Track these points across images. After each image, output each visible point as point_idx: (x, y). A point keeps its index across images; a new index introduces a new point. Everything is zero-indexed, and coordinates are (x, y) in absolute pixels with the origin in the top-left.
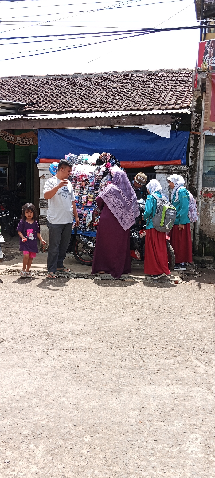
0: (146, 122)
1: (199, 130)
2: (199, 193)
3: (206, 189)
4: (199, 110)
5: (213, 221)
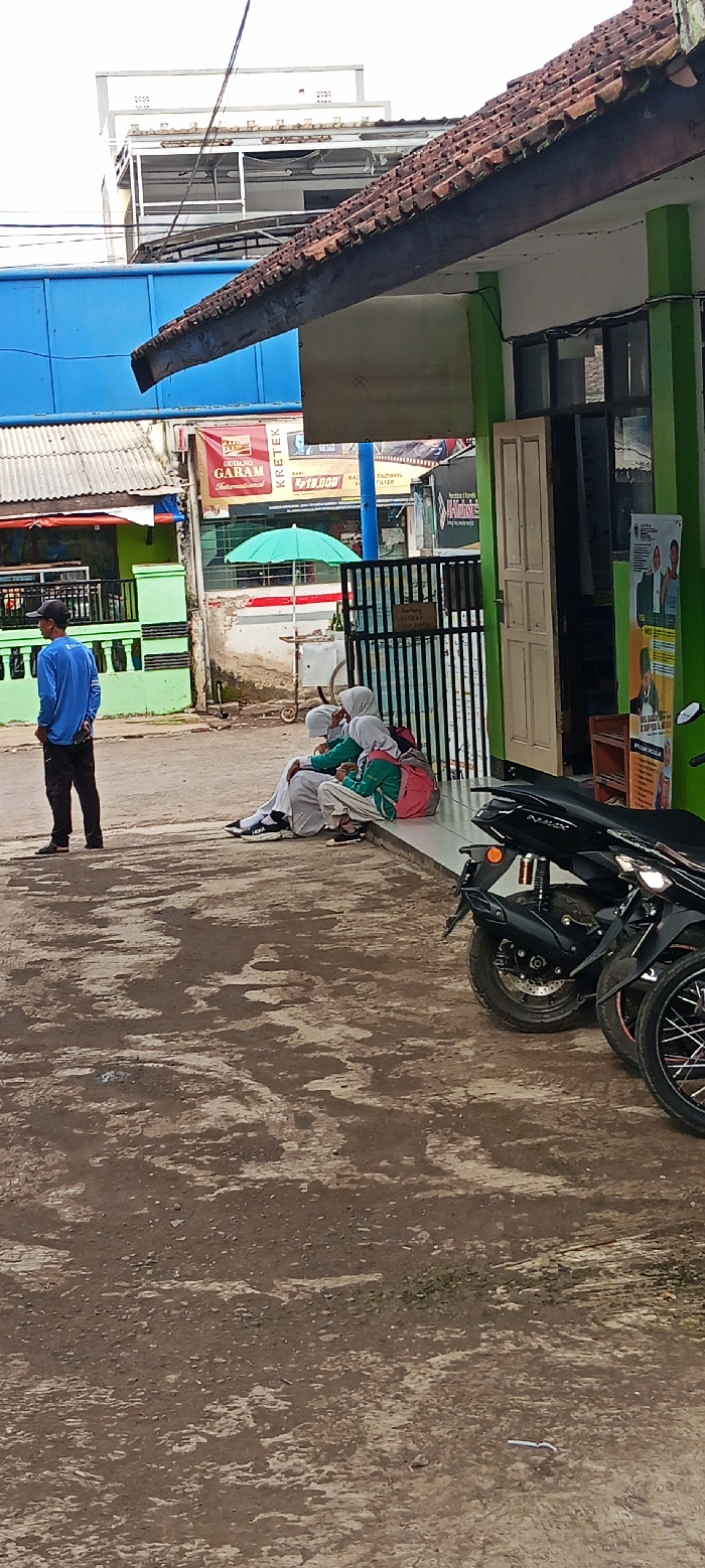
0: (113, 503)
1: (188, 504)
2: (201, 603)
3: (211, 596)
4: (183, 474)
5: (227, 644)
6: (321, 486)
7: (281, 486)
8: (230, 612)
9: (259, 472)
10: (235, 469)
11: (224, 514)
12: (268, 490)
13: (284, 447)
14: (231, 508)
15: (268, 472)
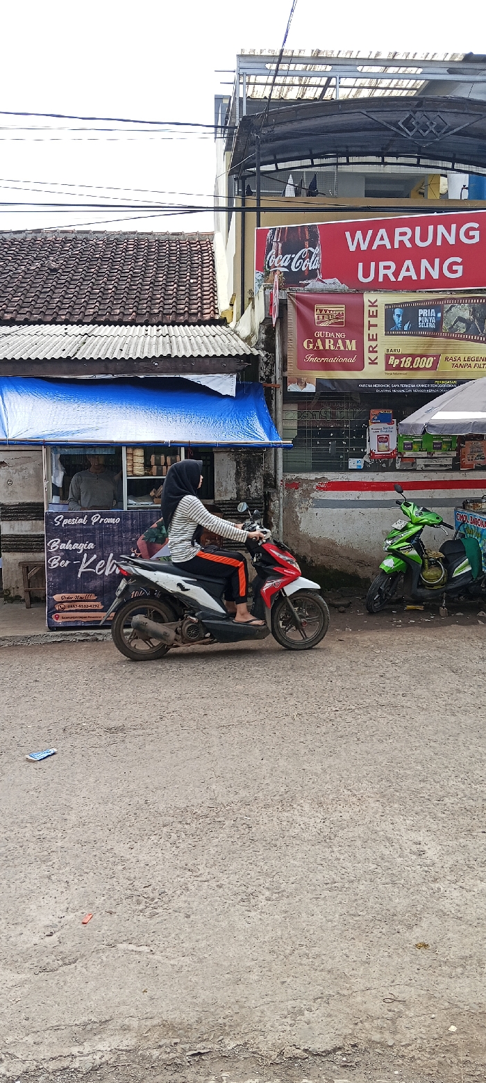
0: (193, 369)
1: (273, 380)
2: (279, 483)
3: (289, 477)
4: (270, 347)
5: (302, 527)
6: (414, 366)
7: (373, 362)
8: (306, 494)
9: (352, 346)
10: (327, 341)
11: (311, 388)
12: (360, 367)
13: (381, 321)
14: (319, 383)
15: (360, 345)
